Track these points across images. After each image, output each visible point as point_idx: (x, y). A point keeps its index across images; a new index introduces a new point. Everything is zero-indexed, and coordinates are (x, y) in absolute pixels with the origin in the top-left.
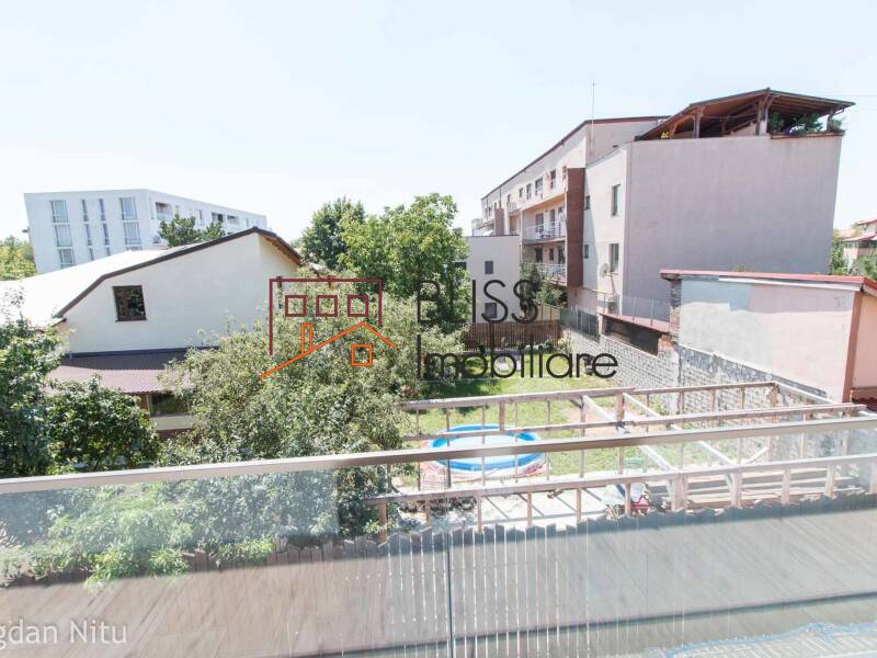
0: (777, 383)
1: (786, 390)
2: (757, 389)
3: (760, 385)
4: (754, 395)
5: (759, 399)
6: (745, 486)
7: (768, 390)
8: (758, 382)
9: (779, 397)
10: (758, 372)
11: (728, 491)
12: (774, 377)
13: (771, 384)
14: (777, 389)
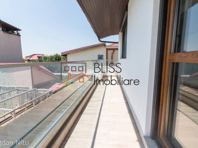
0: (18, 89)
1: (21, 90)
2: (13, 92)
3: (14, 90)
4: (13, 93)
5: (14, 94)
6: (16, 115)
7: (16, 91)
8: (13, 90)
9: (19, 92)
10: (13, 87)
11: (12, 118)
12: (17, 87)
13: (17, 89)
14: (18, 90)
